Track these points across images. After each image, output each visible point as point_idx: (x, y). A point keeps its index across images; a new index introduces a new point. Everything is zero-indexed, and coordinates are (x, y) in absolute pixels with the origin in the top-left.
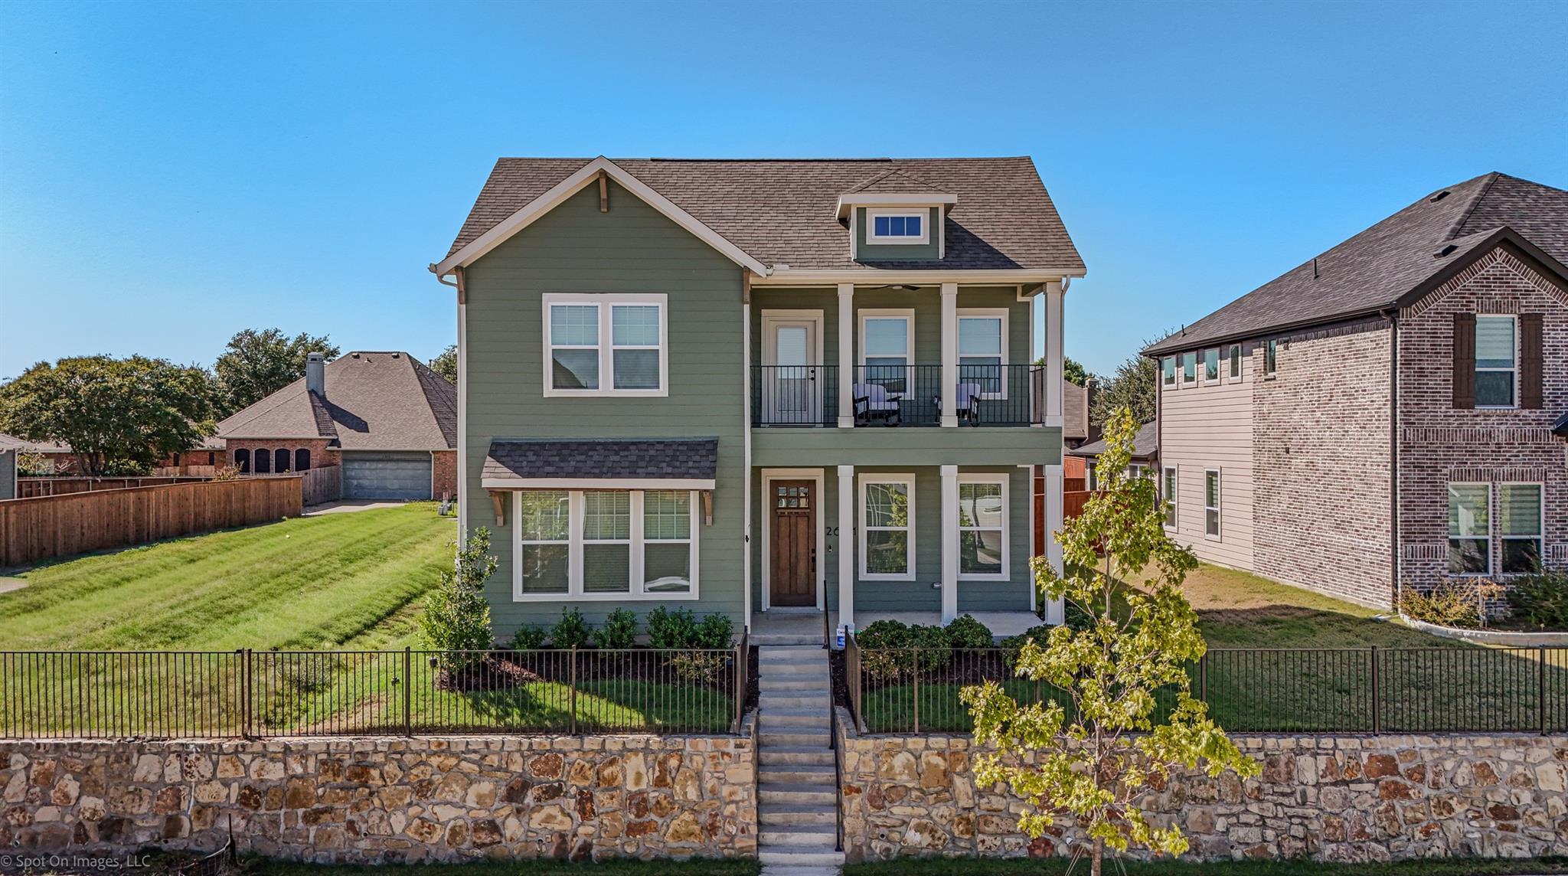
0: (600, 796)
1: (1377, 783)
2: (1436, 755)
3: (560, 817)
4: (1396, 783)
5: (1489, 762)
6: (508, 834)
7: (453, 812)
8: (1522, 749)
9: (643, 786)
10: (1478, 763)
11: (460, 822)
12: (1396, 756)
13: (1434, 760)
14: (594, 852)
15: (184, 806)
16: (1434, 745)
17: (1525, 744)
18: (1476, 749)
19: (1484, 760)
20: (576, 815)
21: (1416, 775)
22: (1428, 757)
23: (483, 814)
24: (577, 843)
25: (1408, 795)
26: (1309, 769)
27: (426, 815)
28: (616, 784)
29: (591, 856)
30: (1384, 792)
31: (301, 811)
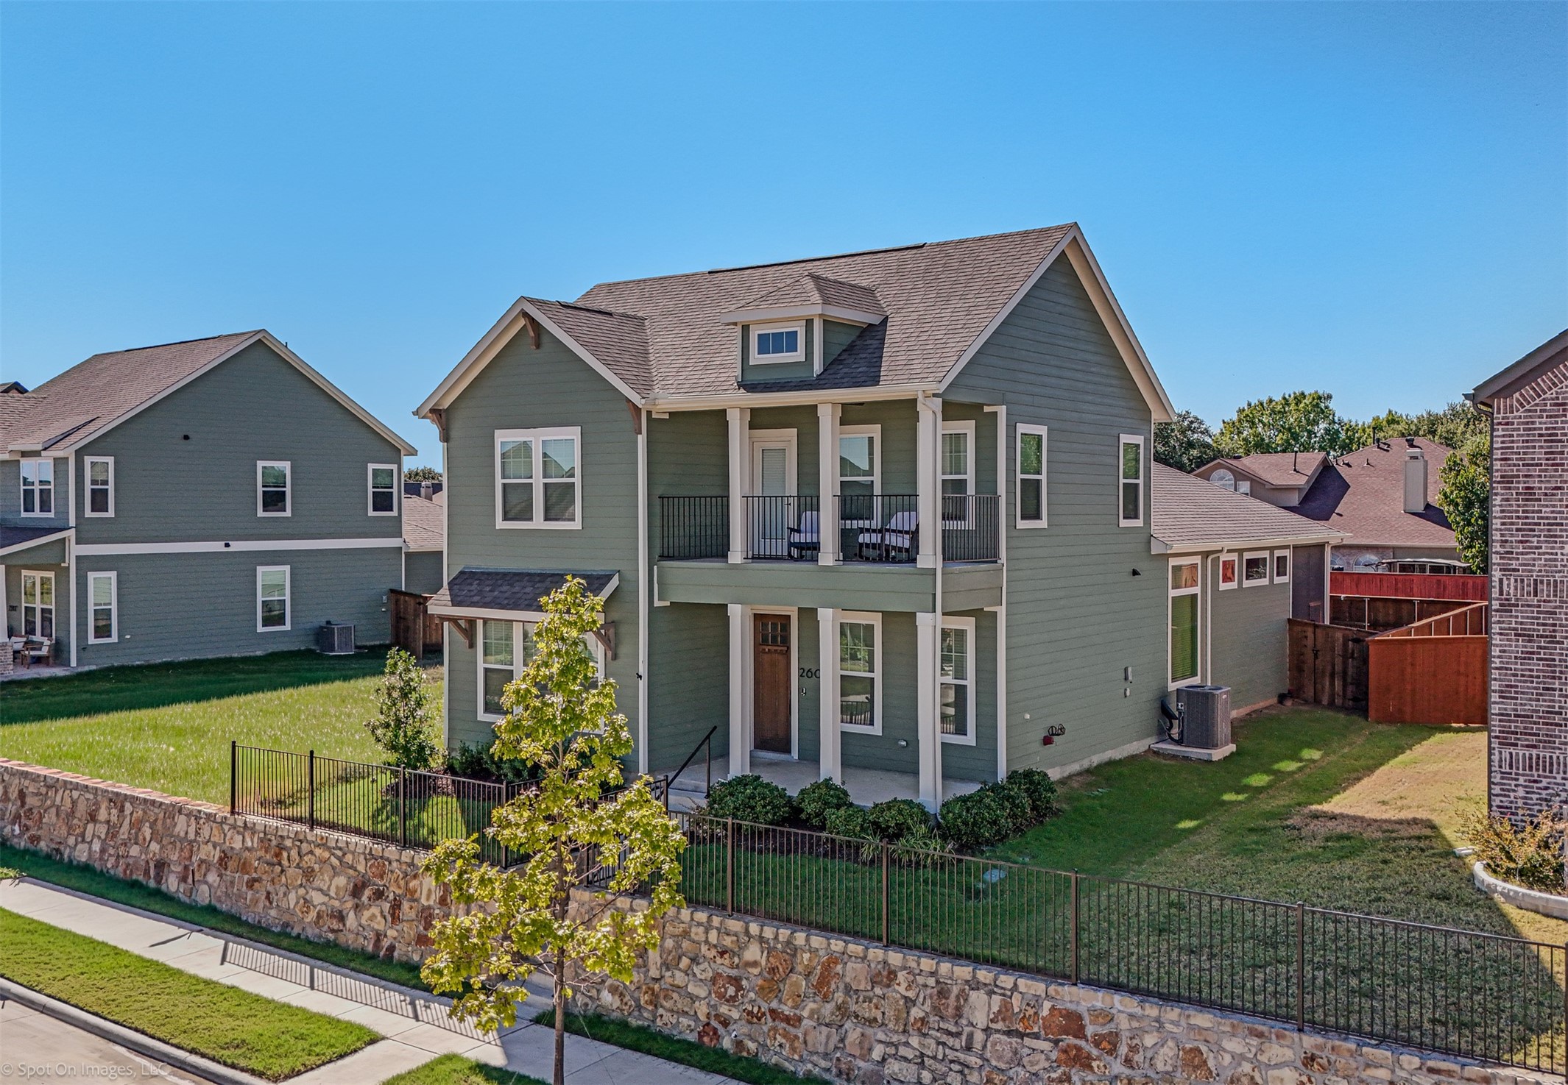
0: (406, 905)
1: (1056, 1042)
2: (1135, 1024)
3: (379, 918)
4: (1079, 1049)
5: (1204, 1049)
6: (348, 924)
7: (322, 899)
8: (1255, 1041)
9: (431, 903)
10: (1188, 1046)
11: (324, 908)
12: (1086, 1015)
13: (1131, 1030)
14: (396, 954)
15: (194, 859)
16: (1138, 1011)
17: (1260, 1035)
18: (1191, 1027)
19: (1196, 1044)
20: (389, 919)
21: (1104, 1044)
22: (1124, 1024)
23: (337, 904)
24: (386, 943)
25: (1091, 1068)
26: (981, 1009)
27: (308, 897)
28: (415, 897)
29: (392, 957)
30: (1063, 1057)
31: (246, 877)
